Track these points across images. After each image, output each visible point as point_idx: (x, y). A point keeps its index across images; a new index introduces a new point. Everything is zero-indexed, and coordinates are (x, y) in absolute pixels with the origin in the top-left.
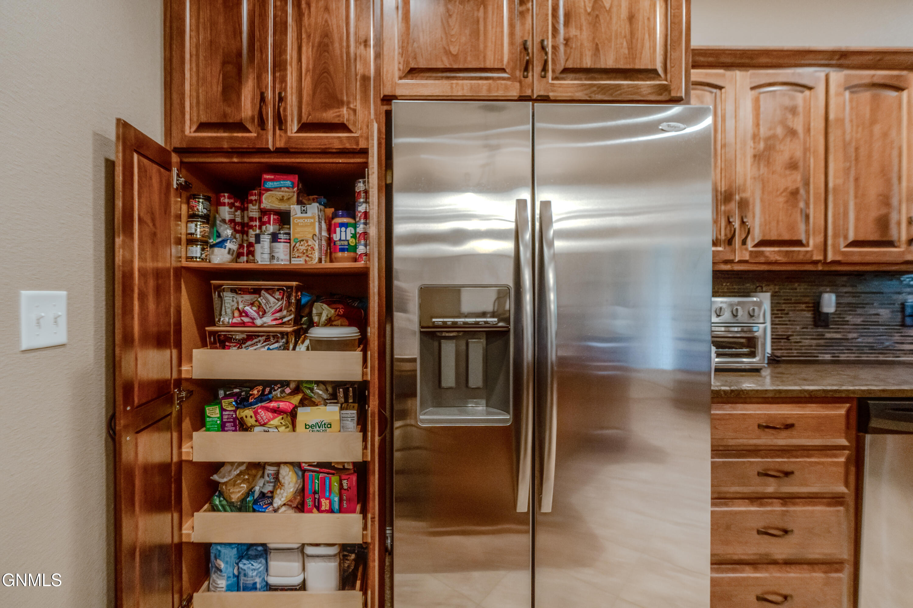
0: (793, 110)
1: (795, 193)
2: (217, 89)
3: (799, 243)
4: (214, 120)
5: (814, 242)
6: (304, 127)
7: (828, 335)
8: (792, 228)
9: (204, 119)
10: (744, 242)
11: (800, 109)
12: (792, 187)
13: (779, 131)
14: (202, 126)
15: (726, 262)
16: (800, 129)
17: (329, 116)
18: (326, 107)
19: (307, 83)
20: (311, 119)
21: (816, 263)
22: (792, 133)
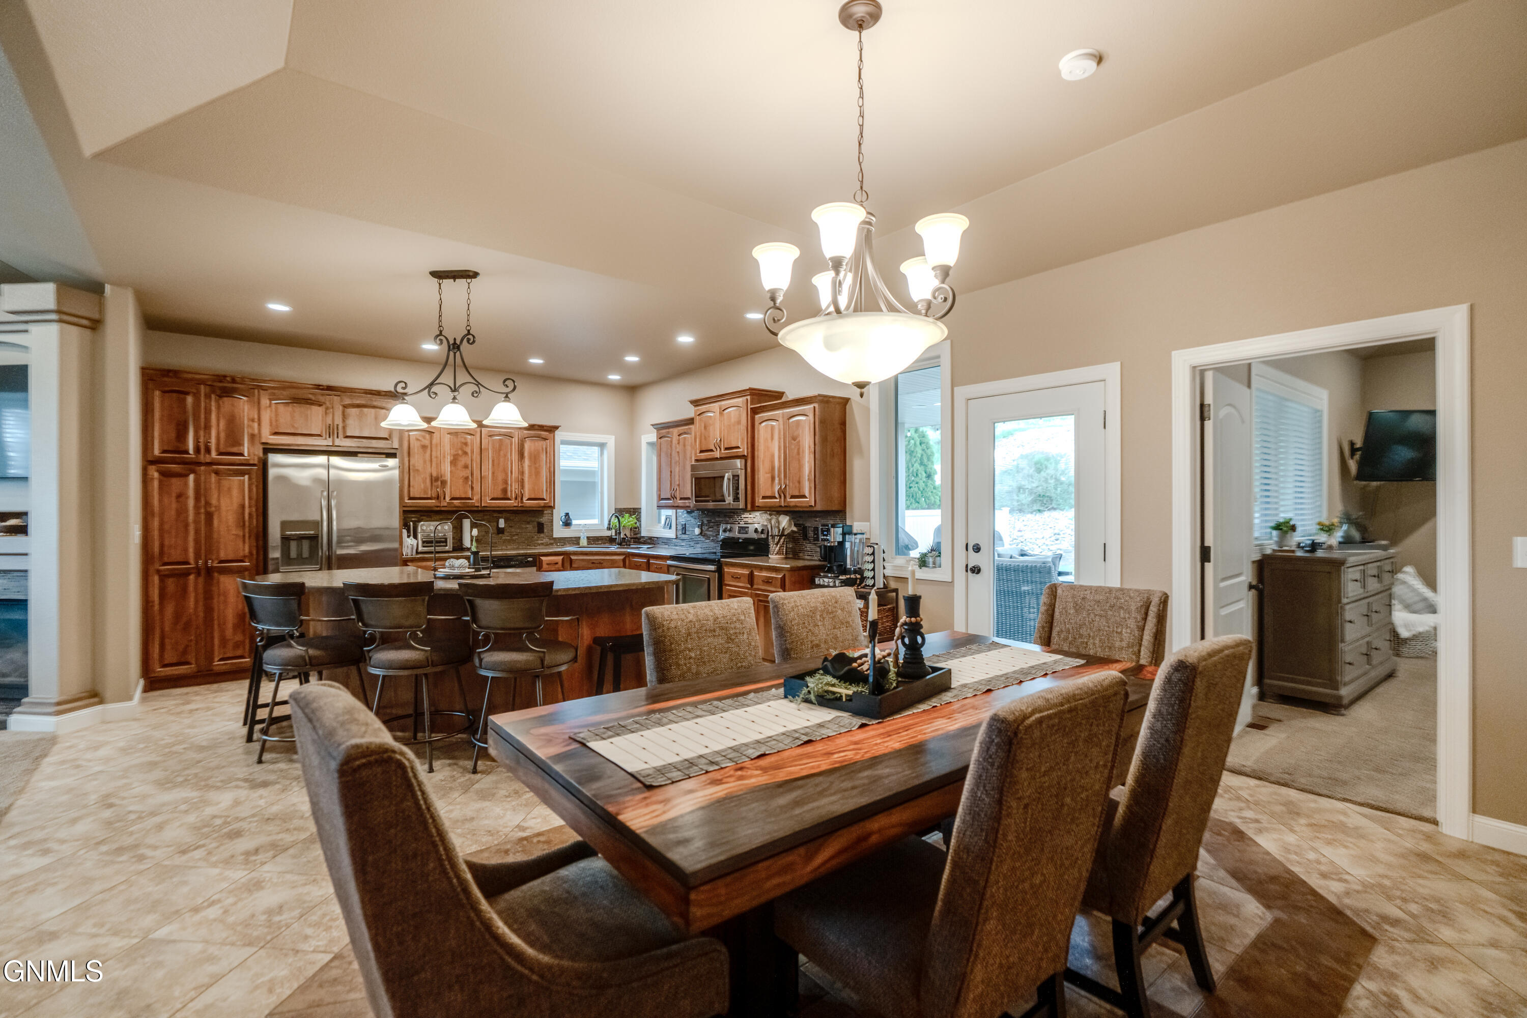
0: (466, 444)
1: (467, 478)
2: (173, 435)
3: (469, 499)
4: (170, 449)
5: (476, 498)
6: (221, 454)
7: (504, 538)
8: (466, 492)
9: (166, 448)
10: (444, 498)
11: (469, 444)
12: (466, 475)
13: (460, 452)
14: (164, 452)
15: (438, 507)
16: (469, 451)
17: (235, 450)
18: (233, 445)
19: (222, 435)
20: (224, 451)
21: (478, 507)
22: (465, 453)
